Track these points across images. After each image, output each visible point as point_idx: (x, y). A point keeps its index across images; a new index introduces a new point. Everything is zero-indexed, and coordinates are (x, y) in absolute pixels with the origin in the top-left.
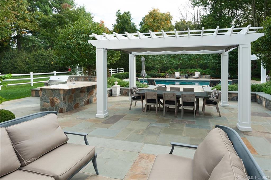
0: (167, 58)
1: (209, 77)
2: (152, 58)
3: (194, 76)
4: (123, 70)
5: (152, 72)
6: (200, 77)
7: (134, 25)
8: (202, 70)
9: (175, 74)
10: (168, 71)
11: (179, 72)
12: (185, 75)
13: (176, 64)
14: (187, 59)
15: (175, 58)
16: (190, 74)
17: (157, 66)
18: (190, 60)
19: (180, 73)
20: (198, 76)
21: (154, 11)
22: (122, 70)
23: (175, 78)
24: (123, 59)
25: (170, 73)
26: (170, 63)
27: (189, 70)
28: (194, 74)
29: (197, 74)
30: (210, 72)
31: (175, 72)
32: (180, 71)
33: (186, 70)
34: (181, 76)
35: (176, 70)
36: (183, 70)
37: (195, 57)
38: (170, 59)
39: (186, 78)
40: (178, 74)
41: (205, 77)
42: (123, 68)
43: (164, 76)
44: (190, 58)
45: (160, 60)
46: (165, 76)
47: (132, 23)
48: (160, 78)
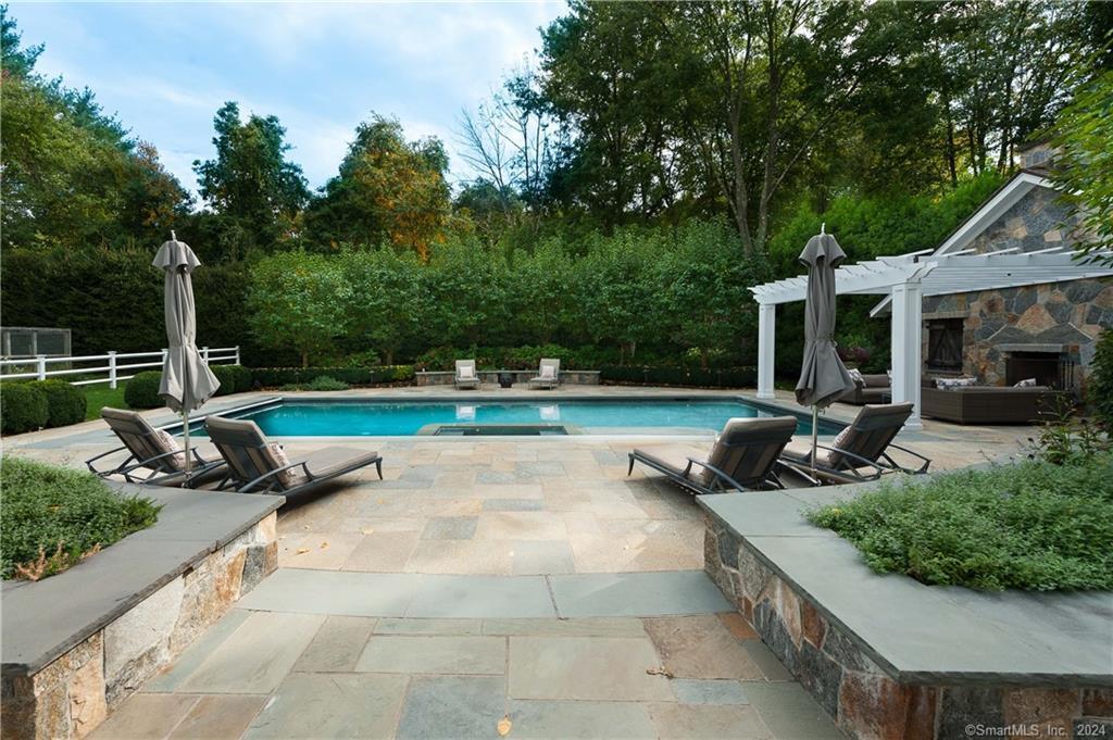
0: (422, 300)
1: (597, 379)
2: (350, 298)
3: (536, 379)
4: (237, 356)
5: (354, 362)
6: (561, 380)
7: (297, 174)
8: (566, 350)
9: (454, 369)
10: (427, 356)
11: (473, 361)
12: (499, 375)
13: (462, 326)
14: (507, 305)
15: (455, 300)
16: (519, 366)
17: (375, 335)
18: (515, 308)
19: (477, 362)
20: (552, 374)
21: (379, 127)
22: (233, 353)
23: (456, 388)
24: (236, 310)
25: (433, 364)
26: (437, 321)
27: (513, 350)
28: (538, 368)
29: (549, 368)
30: (596, 359)
31: (458, 362)
32: (478, 356)
33: (502, 350)
34: (483, 377)
35: (461, 353)
36: (489, 350)
37: (537, 296)
38: (432, 304)
39: (503, 386)
40: (470, 368)
41: (580, 379)
42: (237, 348)
43: (407, 379)
44: (517, 299)
45: (388, 306)
46: (414, 376)
47: (287, 166)
48: (388, 387)
